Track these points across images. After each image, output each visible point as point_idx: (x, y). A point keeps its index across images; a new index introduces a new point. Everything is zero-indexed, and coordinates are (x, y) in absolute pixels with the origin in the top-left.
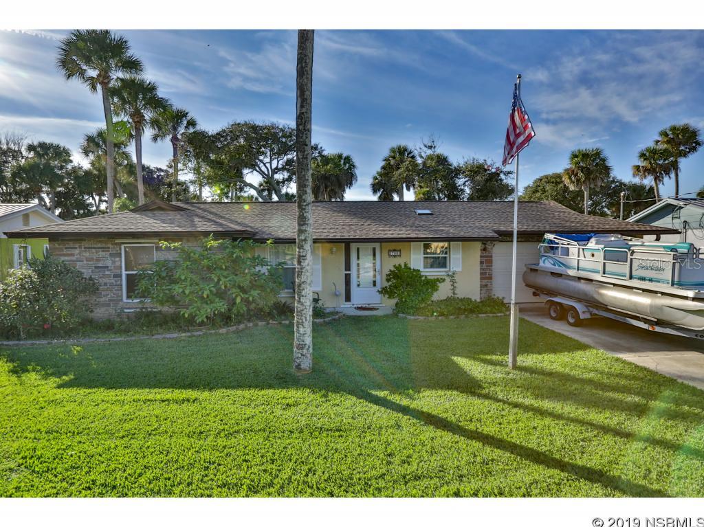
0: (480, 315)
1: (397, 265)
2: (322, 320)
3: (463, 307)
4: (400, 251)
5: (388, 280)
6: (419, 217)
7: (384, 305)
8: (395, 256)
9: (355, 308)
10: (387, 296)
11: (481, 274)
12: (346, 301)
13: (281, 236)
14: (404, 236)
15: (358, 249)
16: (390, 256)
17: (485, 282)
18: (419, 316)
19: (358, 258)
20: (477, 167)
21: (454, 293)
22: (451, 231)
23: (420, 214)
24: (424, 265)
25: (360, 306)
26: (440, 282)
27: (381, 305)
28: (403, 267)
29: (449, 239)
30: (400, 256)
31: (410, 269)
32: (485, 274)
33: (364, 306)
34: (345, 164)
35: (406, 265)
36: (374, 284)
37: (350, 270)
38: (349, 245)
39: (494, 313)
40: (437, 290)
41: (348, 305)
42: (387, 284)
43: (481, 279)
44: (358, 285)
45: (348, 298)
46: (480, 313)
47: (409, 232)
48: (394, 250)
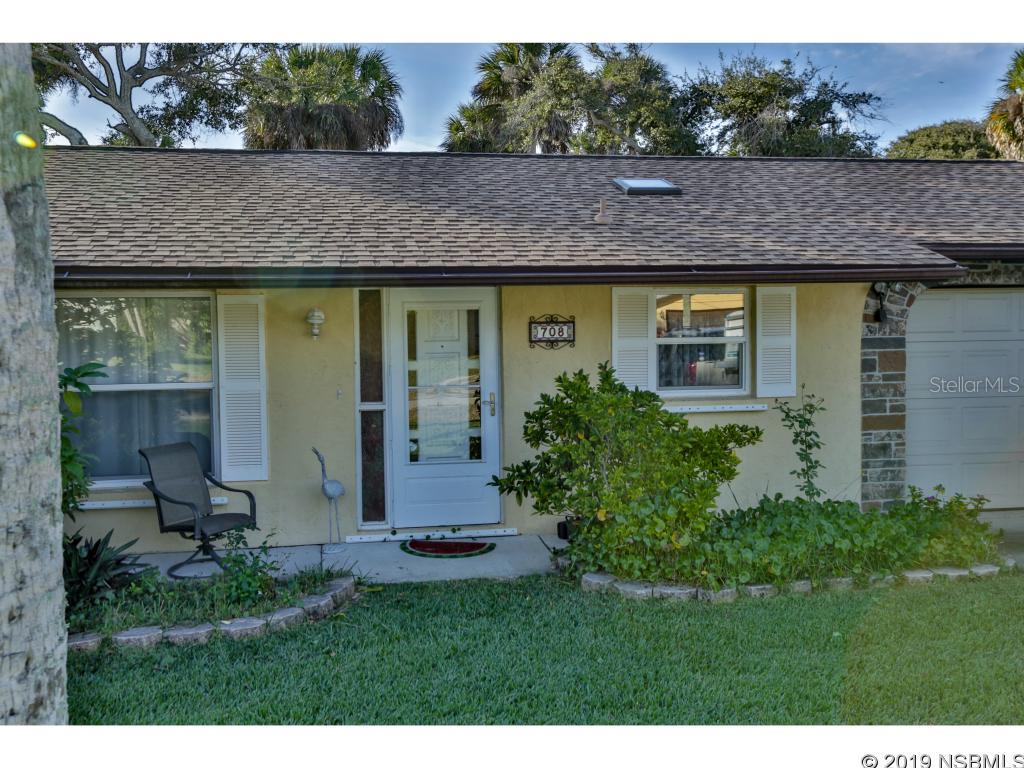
0: (911, 575)
1: (571, 378)
2: (258, 623)
3: (844, 545)
4: (571, 322)
5: (535, 438)
6: (634, 201)
7: (509, 531)
8: (552, 343)
9: (403, 546)
10: (530, 500)
11: (866, 406)
12: (366, 518)
13: (85, 259)
14: (595, 259)
15: (412, 318)
16: (532, 342)
17: (877, 436)
18: (668, 582)
19: (412, 354)
20: (764, 84)
21: (811, 490)
22: (768, 245)
23: (633, 192)
24: (661, 376)
25: (419, 536)
26: (740, 443)
27: (500, 531)
28: (594, 382)
29: (748, 276)
30: (571, 341)
31: (623, 389)
32: (880, 406)
33: (436, 535)
34: (364, 79)
35: (606, 375)
36: (476, 449)
37: (380, 398)
38: (378, 294)
39: (960, 564)
40: (729, 474)
41: (375, 532)
42: (530, 453)
43: (867, 424)
44: (414, 457)
45: (375, 507)
46: (908, 567)
47: (610, 246)
48: (552, 321)
